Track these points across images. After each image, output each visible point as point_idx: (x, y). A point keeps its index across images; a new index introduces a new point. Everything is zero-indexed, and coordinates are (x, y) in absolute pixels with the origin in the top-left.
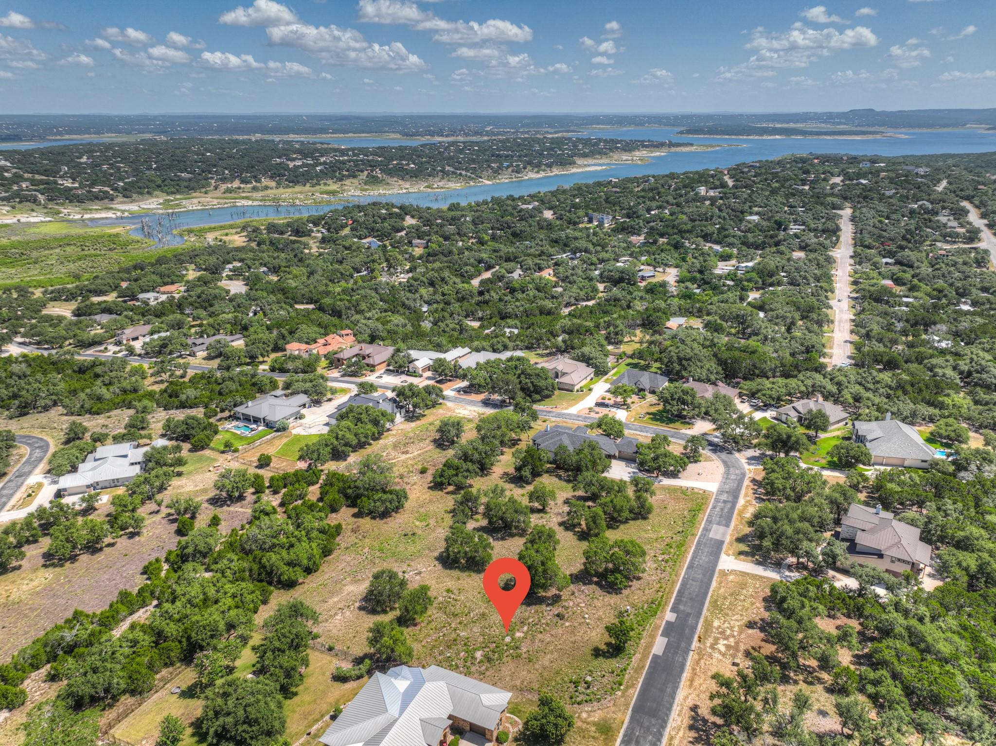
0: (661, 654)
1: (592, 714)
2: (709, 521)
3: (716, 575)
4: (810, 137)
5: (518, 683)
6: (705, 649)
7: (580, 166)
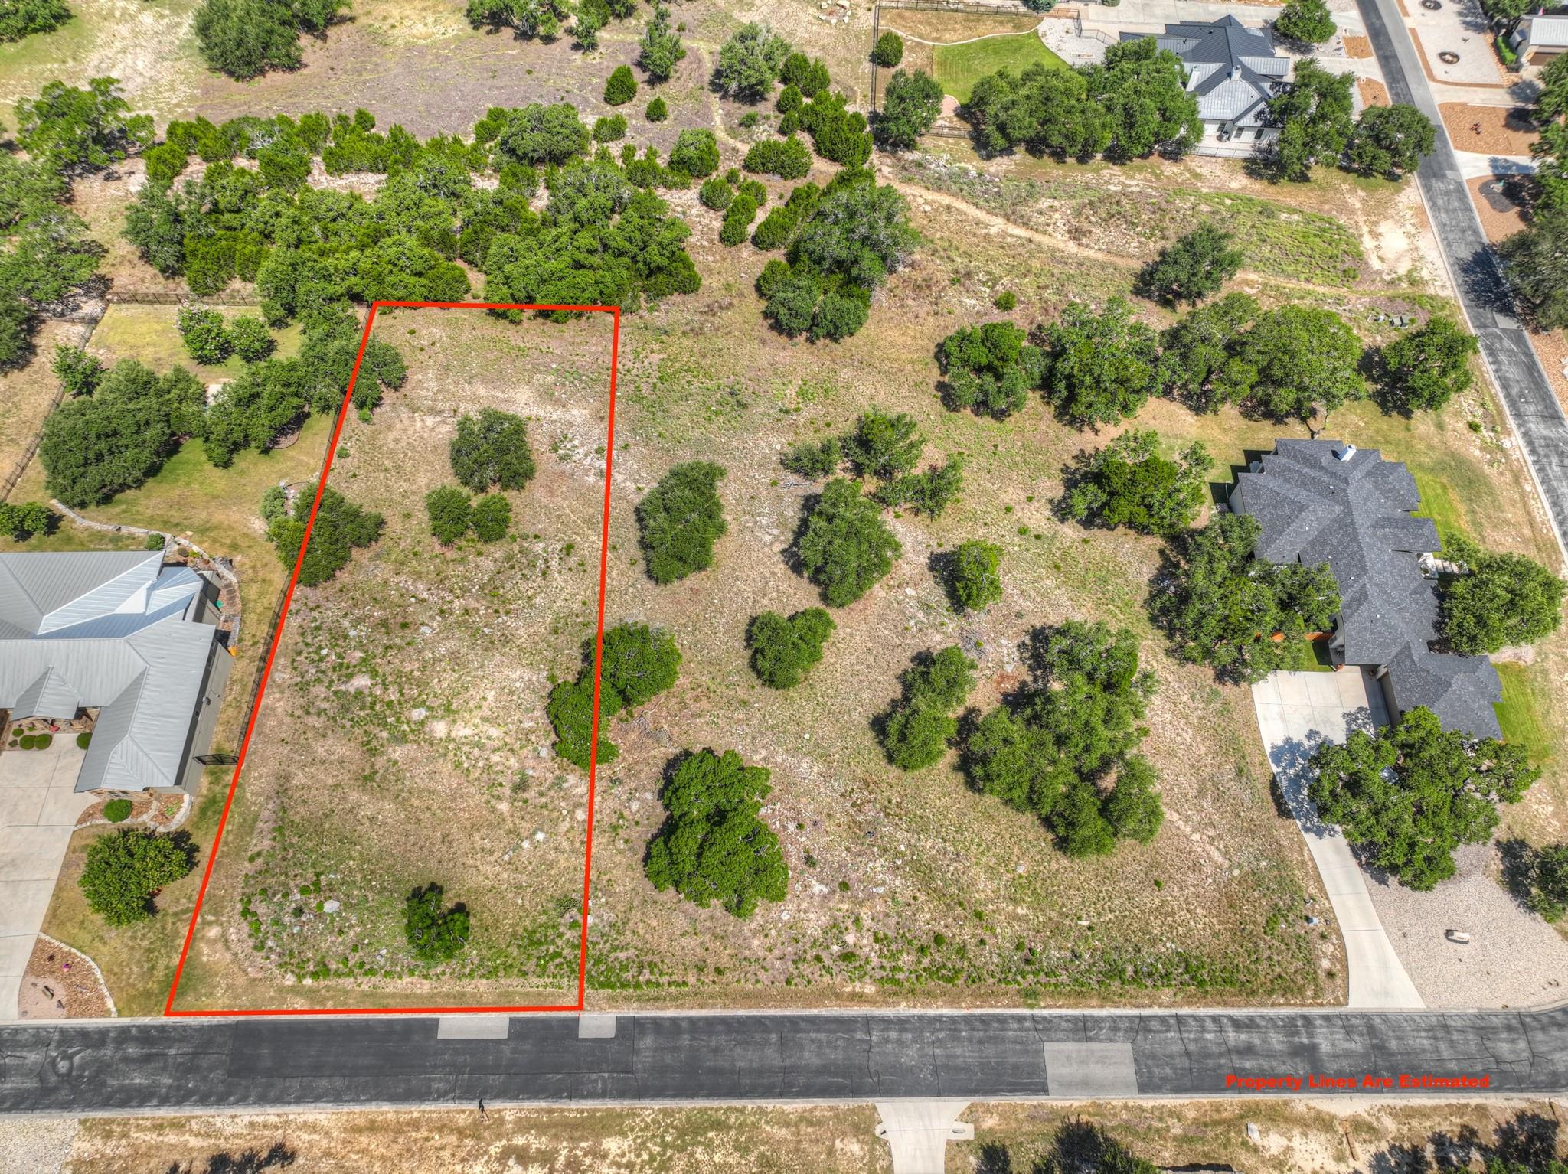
0: (441, 1035)
1: (220, 946)
2: (1141, 1026)
3: (853, 1103)
5: (299, 779)
6: (499, 1136)
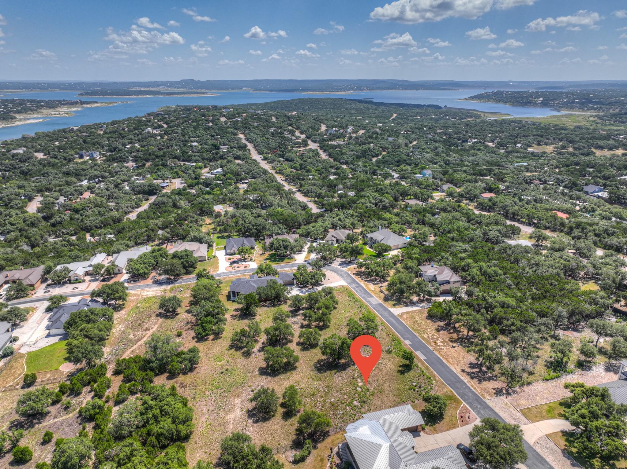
0: (426, 358)
2: (363, 298)
3: (398, 318)
4: (167, 96)
6: (436, 348)
7: (20, 120)
